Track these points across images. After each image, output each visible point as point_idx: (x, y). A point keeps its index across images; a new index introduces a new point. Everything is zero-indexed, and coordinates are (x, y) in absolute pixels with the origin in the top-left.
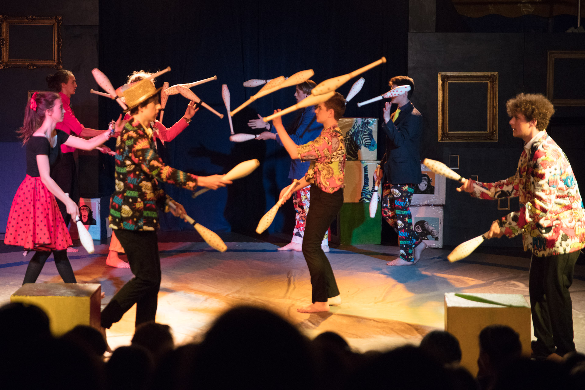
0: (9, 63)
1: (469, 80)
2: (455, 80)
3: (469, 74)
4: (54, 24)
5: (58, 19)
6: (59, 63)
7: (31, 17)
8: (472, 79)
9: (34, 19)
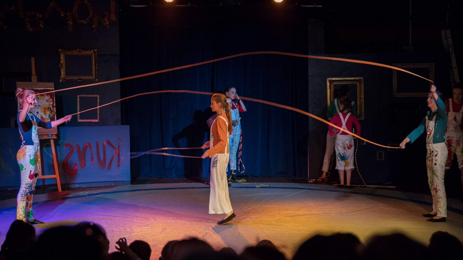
0: (65, 78)
1: (346, 82)
2: (337, 83)
3: (345, 79)
4: (92, 54)
5: (95, 51)
6: (96, 78)
7: (78, 50)
8: (347, 82)
9: (80, 51)
